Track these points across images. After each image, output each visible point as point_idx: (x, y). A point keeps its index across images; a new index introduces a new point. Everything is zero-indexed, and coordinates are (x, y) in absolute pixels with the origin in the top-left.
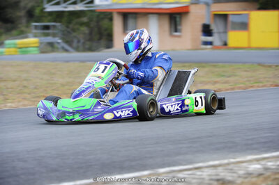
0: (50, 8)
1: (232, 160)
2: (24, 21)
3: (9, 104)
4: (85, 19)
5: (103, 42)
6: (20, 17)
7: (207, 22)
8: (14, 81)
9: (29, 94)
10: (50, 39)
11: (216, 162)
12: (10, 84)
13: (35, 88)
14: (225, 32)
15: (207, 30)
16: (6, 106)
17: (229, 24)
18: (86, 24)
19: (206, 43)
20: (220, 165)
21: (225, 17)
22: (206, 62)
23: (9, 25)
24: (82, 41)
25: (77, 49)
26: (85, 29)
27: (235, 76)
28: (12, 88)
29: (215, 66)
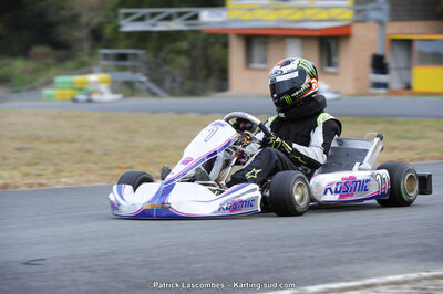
0: (129, 26)
1: (424, 274)
2: (86, 46)
3: (63, 180)
4: (184, 45)
5: (213, 81)
6: (80, 40)
7: (379, 51)
8: (72, 142)
9: (96, 163)
10: (127, 76)
11: (399, 277)
12: (65, 147)
13: (105, 154)
15: (379, 65)
16: (58, 183)
17: (415, 56)
18: (186, 53)
19: (378, 85)
21: (408, 43)
22: (379, 116)
23: (62, 53)
24: (179, 79)
25: (172, 93)
26: (183, 61)
27: (425, 138)
28: (67, 154)
29: (391, 122)
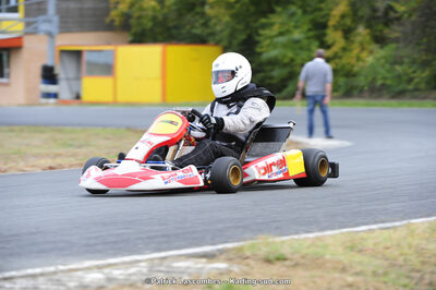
1: (61, 267)
7: (49, 62)
11: (38, 270)
14: (78, 78)
15: (49, 75)
17: (85, 66)
19: (48, 95)
20: (42, 275)
21: (78, 54)
22: (46, 125)
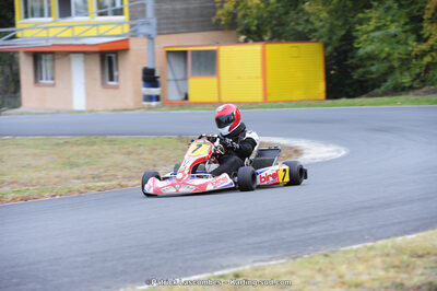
14: (185, 79)
17: (190, 66)
19: (149, 98)
21: (184, 55)
